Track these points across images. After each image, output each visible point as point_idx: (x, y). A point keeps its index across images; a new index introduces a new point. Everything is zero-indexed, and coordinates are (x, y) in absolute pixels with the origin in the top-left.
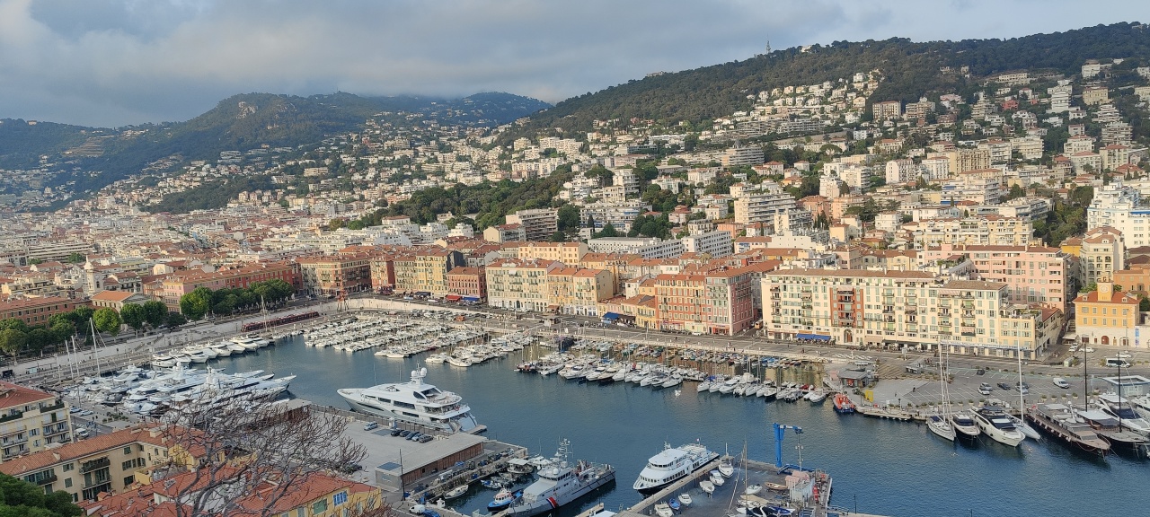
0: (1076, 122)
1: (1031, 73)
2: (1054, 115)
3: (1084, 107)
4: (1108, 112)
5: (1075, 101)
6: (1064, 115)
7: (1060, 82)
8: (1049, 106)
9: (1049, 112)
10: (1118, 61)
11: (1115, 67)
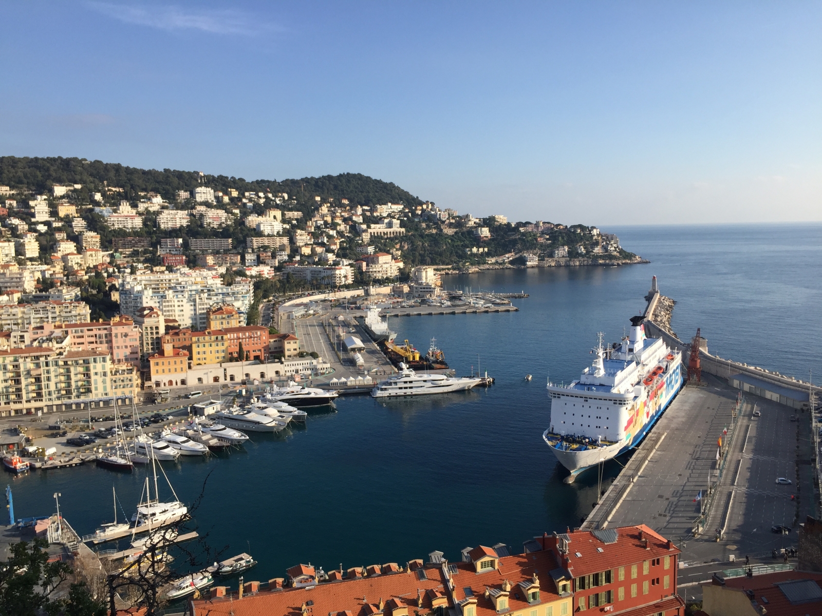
0: (59, 230)
1: (12, 188)
2: (38, 223)
3: (61, 219)
4: (79, 224)
5: (54, 213)
6: (46, 223)
7: (39, 197)
8: (33, 215)
9: (33, 220)
10: (78, 186)
11: (75, 190)
